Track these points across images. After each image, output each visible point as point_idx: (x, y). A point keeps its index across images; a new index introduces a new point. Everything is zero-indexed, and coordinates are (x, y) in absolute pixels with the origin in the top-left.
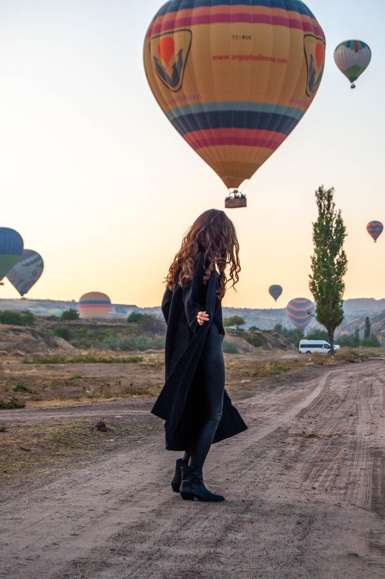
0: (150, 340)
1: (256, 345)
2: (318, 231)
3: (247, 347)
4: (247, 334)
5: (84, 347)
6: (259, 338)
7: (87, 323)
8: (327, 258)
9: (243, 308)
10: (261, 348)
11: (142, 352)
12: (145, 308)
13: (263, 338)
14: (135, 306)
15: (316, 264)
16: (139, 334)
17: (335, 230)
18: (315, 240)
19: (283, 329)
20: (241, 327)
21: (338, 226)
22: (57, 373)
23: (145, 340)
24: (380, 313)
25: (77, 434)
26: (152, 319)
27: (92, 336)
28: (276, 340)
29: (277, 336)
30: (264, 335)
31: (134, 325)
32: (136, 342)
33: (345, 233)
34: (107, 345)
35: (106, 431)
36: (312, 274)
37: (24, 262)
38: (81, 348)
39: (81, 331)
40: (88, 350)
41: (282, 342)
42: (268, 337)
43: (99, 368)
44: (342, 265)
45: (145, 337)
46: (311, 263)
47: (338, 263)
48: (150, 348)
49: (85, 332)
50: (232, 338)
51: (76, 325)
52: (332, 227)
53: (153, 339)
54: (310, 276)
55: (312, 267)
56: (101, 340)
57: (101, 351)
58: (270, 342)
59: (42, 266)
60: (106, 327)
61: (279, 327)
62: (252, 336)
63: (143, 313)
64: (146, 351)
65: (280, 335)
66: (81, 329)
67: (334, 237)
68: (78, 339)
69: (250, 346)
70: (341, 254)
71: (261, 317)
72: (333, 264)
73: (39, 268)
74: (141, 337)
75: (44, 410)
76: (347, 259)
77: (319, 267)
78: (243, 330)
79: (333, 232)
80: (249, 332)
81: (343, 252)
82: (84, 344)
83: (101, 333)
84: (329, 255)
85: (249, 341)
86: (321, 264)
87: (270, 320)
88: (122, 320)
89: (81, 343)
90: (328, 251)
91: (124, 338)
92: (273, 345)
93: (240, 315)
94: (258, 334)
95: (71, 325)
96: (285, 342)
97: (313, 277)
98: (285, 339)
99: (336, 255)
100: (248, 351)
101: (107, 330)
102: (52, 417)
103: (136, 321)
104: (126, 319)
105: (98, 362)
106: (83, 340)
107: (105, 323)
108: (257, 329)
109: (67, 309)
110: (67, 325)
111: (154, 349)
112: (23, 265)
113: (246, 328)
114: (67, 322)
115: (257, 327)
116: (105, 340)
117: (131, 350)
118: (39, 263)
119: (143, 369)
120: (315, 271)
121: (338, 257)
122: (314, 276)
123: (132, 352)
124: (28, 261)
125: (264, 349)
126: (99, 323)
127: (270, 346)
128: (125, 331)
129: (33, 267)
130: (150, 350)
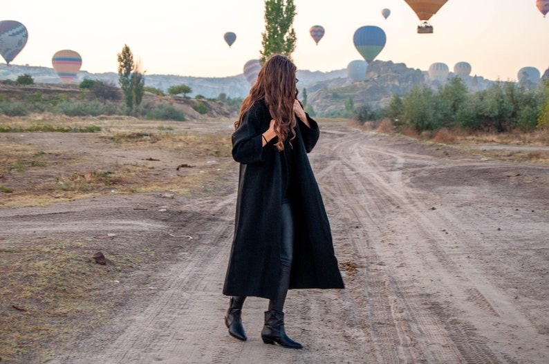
0: (101, 106)
1: (202, 113)
2: (270, 9)
3: (192, 114)
4: (193, 102)
5: (39, 111)
6: (205, 106)
7: (41, 88)
8: (278, 35)
9: (188, 76)
10: (206, 115)
11: (95, 118)
12: (96, 74)
13: (208, 106)
14: (86, 72)
15: (267, 40)
16: (91, 99)
17: (286, 9)
18: (267, 18)
19: (227, 97)
20: (188, 95)
21: (289, 4)
22: (20, 147)
23: (97, 106)
24: (315, 85)
25: (74, 273)
26: (103, 85)
27: (46, 100)
28: (220, 108)
29: (221, 104)
30: (209, 103)
31: (86, 90)
32: (89, 107)
33: (295, 11)
34: (61, 110)
35: (104, 264)
36: (263, 50)
37: (10, 33)
38: (35, 112)
39: (35, 96)
40: (43, 114)
41: (226, 110)
42: (212, 104)
43: (60, 140)
44: (291, 42)
45: (98, 103)
46: (262, 40)
47: (288, 40)
48: (102, 114)
49: (40, 96)
50: (180, 105)
51: (30, 90)
52: (283, 5)
53: (105, 104)
54: (261, 52)
55: (263, 43)
56: (55, 104)
57: (55, 115)
58: (215, 110)
59: (26, 36)
60: (59, 92)
61: (223, 96)
62: (198, 104)
63: (94, 79)
64: (98, 117)
65: (225, 103)
66: (36, 93)
67: (285, 16)
68: (33, 103)
69: (197, 113)
70: (290, 31)
71: (205, 85)
72: (283, 41)
73: (24, 38)
74: (93, 102)
75: (22, 217)
76: (296, 37)
77: (270, 44)
78: (189, 98)
79: (284, 10)
80: (195, 100)
81: (293, 30)
82: (39, 108)
83: (54, 98)
84: (280, 32)
85: (195, 108)
86: (272, 40)
87: (213, 88)
88: (74, 86)
89: (36, 107)
90: (279, 29)
91: (78, 103)
92: (218, 113)
93: (186, 84)
94: (203, 102)
95: (25, 89)
96: (229, 110)
97: (263, 52)
98: (229, 107)
99: (286, 32)
100: (194, 118)
101: (60, 94)
102: (33, 229)
103: (88, 87)
104: (79, 84)
105: (56, 131)
106: (37, 104)
107: (58, 89)
108: (203, 97)
109: (22, 73)
110: (22, 89)
111: (106, 114)
112: (10, 35)
113: (192, 96)
114: (22, 86)
115: (203, 95)
116: (58, 105)
117: (84, 115)
118: (24, 33)
119: (103, 142)
120: (265, 47)
121: (287, 34)
122: (265, 52)
123: (85, 117)
124: (14, 31)
125: (209, 116)
126: (53, 88)
127: (215, 114)
128: (77, 96)
129: (19, 37)
130: (102, 116)
